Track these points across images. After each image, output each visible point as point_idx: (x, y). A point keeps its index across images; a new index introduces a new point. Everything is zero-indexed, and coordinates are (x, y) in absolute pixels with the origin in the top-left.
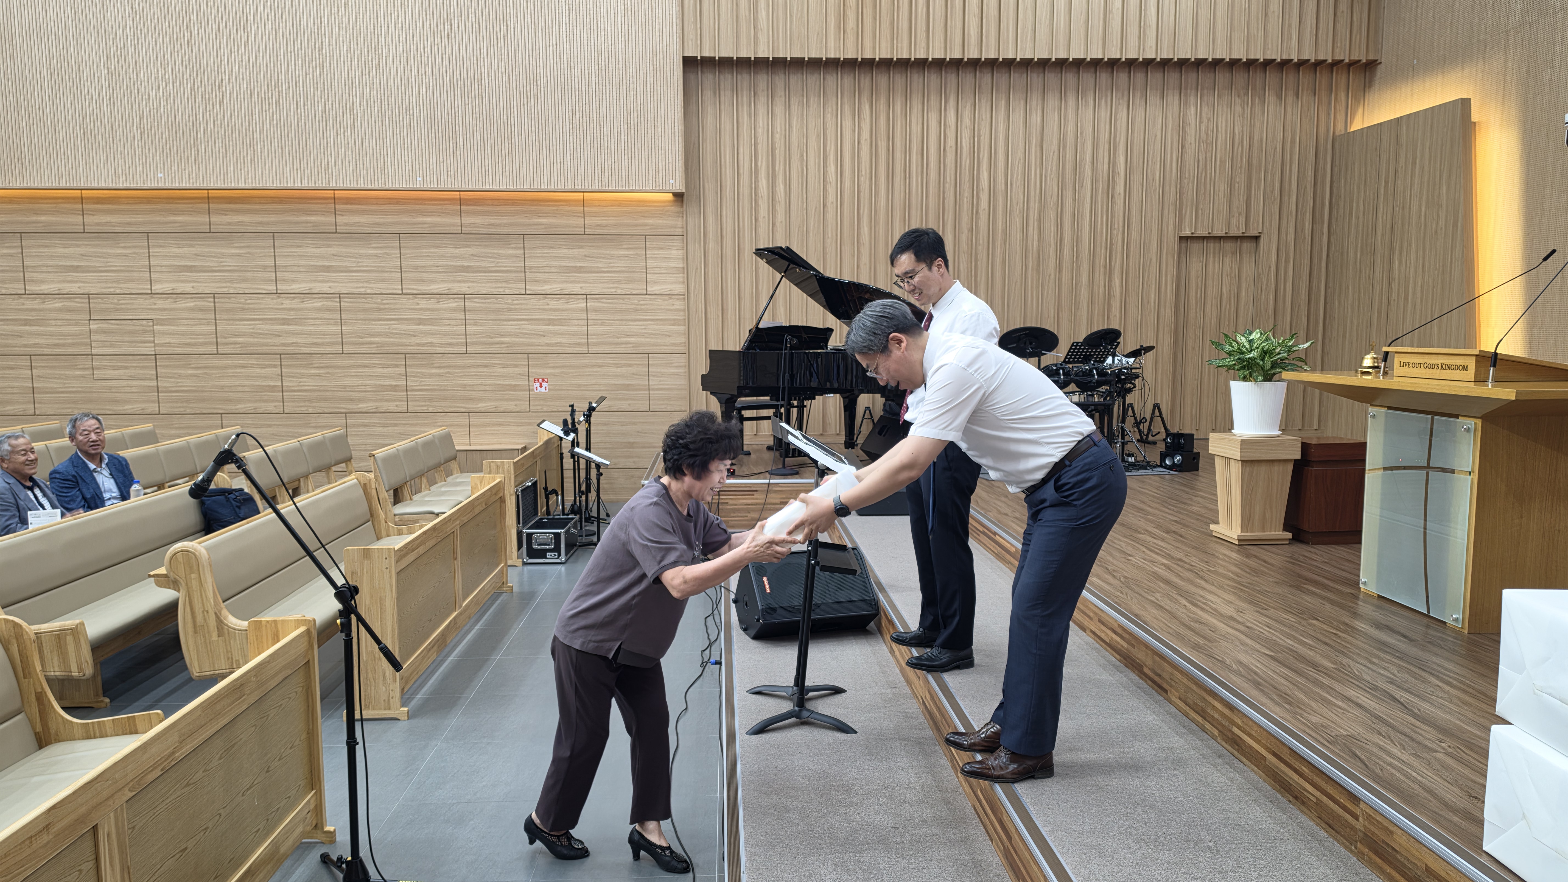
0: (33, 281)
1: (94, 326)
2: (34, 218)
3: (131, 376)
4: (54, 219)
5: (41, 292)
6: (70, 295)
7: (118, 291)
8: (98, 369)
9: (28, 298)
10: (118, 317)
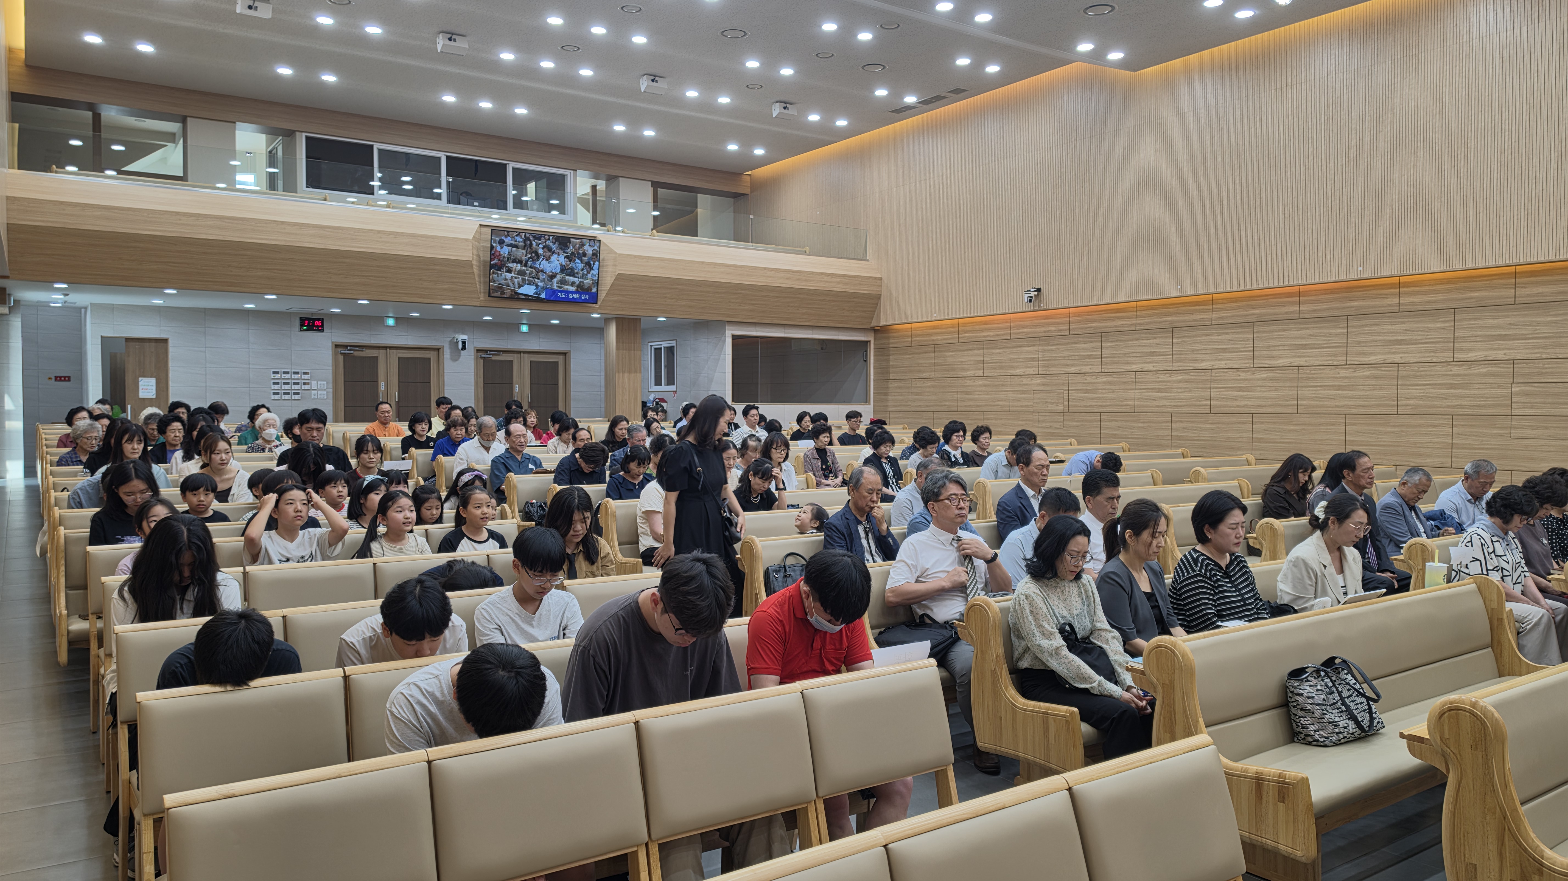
0: (1462, 350)
1: (1516, 389)
2: (1469, 295)
3: (1550, 436)
4: (1487, 294)
5: (1468, 360)
6: (1495, 361)
7: (1544, 356)
8: (1515, 428)
9: (1456, 365)
10: (1543, 380)
